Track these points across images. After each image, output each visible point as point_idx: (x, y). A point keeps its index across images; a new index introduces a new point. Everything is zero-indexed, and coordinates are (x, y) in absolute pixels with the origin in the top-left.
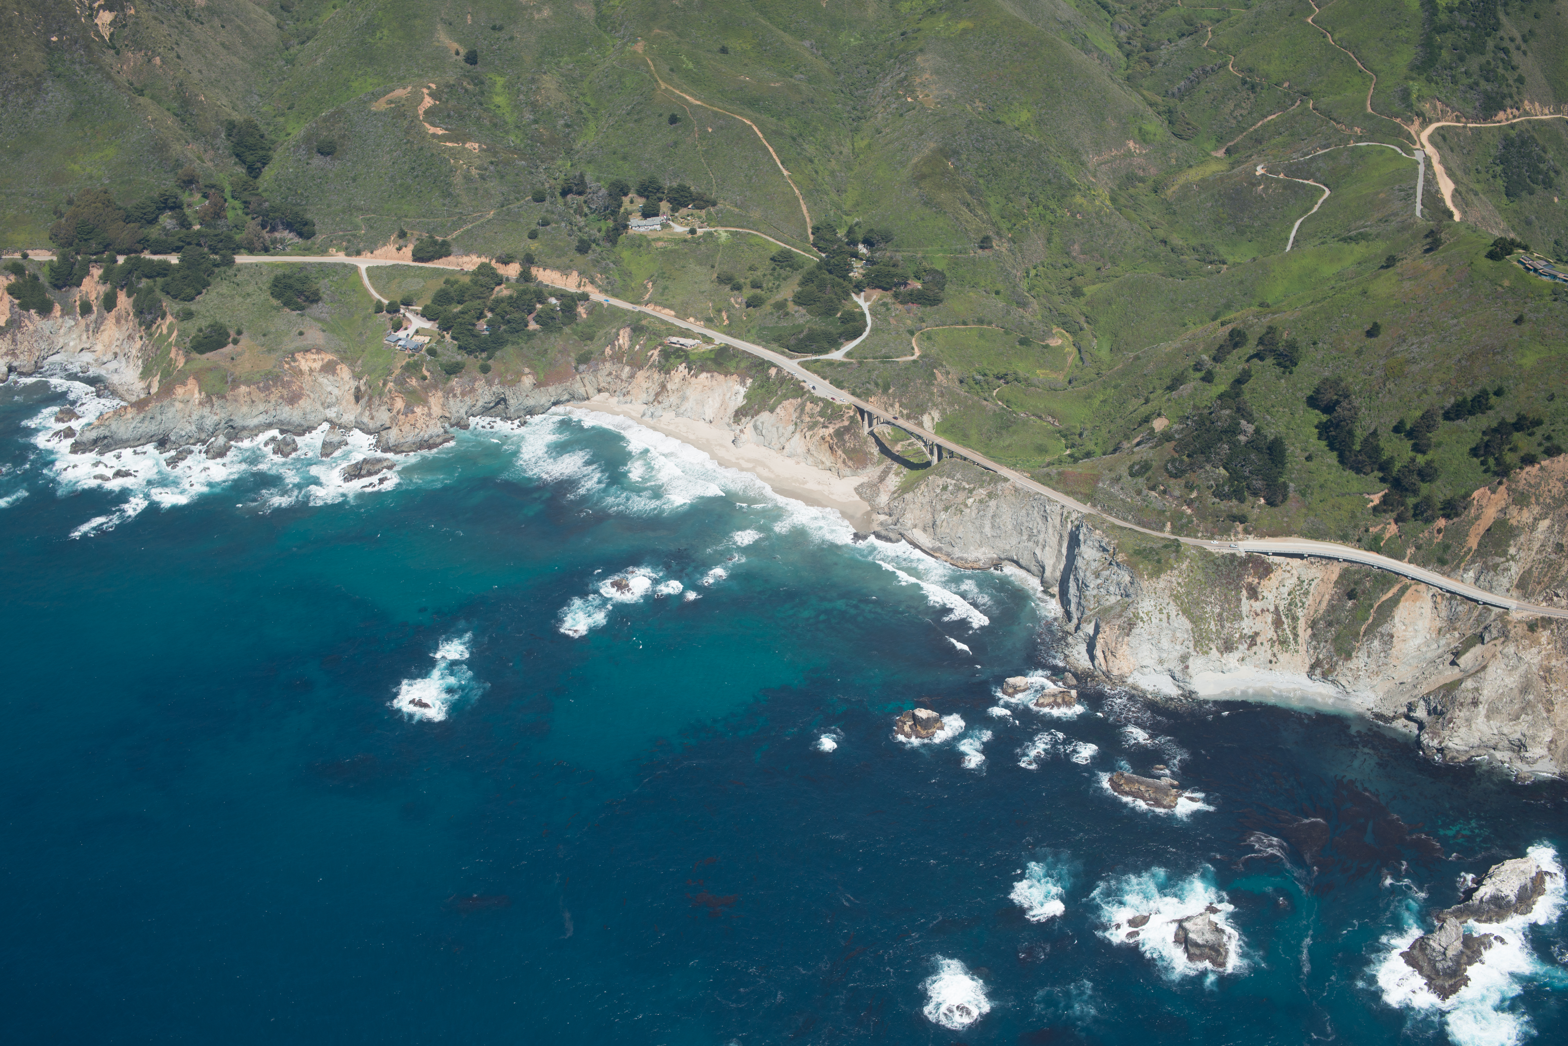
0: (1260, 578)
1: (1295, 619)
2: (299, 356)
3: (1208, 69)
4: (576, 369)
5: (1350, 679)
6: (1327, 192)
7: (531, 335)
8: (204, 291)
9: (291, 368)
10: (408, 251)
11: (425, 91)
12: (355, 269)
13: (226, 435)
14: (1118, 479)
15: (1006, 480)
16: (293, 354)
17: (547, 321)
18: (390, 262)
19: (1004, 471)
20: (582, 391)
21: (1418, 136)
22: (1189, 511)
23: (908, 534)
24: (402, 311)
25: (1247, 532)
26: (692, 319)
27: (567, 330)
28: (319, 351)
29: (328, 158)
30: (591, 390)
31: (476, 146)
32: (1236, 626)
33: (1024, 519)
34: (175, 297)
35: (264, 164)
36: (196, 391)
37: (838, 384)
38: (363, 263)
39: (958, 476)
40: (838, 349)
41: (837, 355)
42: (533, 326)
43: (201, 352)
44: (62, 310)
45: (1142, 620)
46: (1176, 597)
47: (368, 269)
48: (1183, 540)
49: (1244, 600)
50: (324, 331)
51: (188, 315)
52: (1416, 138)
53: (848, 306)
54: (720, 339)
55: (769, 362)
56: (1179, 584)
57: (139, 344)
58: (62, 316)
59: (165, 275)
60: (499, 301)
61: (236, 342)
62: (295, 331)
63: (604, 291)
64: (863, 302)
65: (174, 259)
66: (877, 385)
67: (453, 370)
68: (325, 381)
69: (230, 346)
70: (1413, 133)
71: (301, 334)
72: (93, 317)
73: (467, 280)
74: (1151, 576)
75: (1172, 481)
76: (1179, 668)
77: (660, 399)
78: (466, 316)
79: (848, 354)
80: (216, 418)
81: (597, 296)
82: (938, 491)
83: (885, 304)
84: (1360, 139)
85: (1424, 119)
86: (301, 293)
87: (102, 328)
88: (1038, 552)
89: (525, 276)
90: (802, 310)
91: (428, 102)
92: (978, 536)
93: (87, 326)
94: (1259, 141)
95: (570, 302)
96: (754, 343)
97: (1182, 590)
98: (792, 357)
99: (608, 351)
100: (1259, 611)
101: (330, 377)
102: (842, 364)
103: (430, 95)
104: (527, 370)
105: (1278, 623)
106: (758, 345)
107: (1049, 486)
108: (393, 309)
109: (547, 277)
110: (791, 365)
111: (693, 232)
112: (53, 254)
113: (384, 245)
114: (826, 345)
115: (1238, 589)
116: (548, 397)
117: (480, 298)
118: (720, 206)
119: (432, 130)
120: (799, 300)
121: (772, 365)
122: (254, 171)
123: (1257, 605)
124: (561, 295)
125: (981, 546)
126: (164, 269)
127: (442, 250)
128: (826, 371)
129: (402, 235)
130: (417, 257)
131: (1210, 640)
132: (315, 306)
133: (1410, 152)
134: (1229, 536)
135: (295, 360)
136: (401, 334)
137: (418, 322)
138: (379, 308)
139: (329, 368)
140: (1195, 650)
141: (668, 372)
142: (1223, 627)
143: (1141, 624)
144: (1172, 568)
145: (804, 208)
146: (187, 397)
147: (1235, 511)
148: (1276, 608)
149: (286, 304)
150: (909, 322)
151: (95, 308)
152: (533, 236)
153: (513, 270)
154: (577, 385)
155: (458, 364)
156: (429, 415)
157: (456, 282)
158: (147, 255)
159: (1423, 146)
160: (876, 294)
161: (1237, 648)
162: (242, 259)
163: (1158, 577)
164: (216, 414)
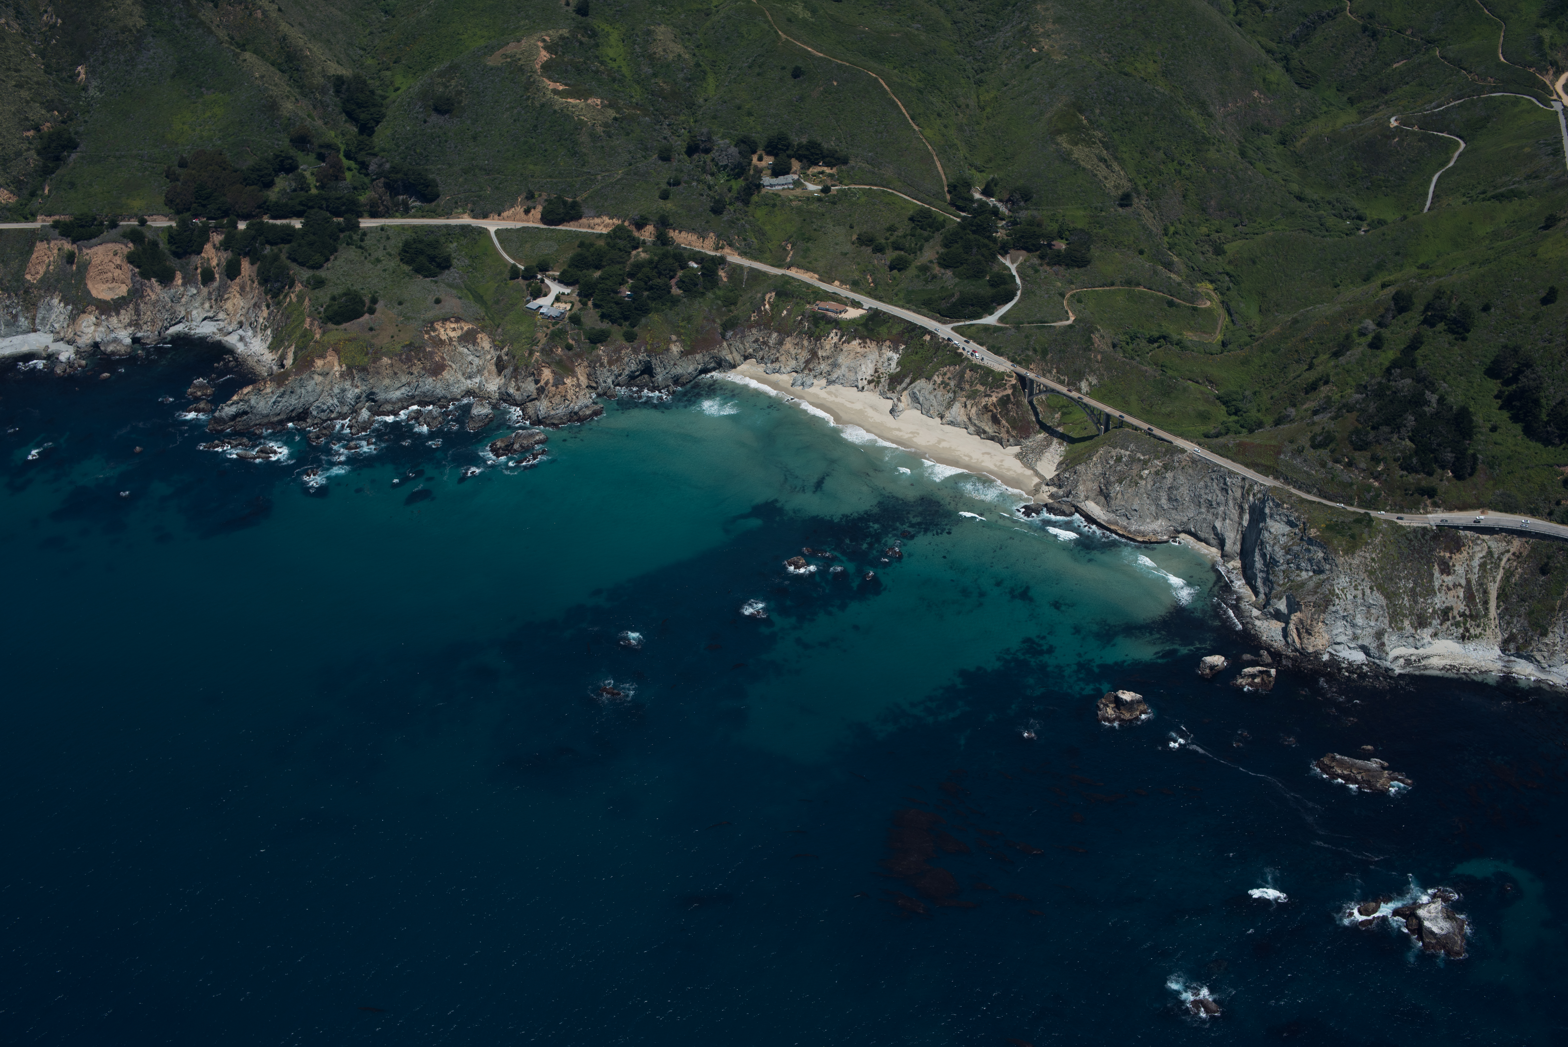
0: (1451, 553)
1: (1486, 592)
2: (438, 325)
3: (1324, 14)
4: (724, 337)
5: (1546, 654)
6: (1463, 145)
7: (675, 301)
8: (332, 258)
9: (431, 338)
10: (537, 213)
11: (540, 44)
12: (483, 232)
13: (370, 409)
14: (1300, 451)
15: (1183, 451)
16: (432, 323)
17: (690, 286)
18: (519, 225)
19: (1180, 442)
20: (729, 357)
21: (1553, 85)
22: (1376, 484)
23: (1082, 505)
24: (539, 277)
25: (1435, 505)
26: (837, 283)
27: (710, 295)
28: (458, 320)
29: (447, 116)
30: (738, 358)
31: (599, 102)
32: (1429, 601)
33: (1202, 492)
34: (302, 264)
35: (378, 123)
36: (336, 364)
37: (997, 351)
38: (492, 226)
39: (1132, 446)
40: (991, 314)
41: (991, 320)
42: (676, 291)
43: (338, 323)
44: (183, 278)
45: (1338, 597)
46: (1371, 573)
47: (497, 232)
48: (1373, 513)
49: (1437, 574)
50: (460, 298)
51: (319, 283)
52: (1552, 88)
53: (996, 268)
54: (869, 303)
55: (921, 327)
56: (1373, 560)
57: (265, 313)
58: (184, 284)
59: (289, 242)
60: (639, 266)
61: (372, 311)
62: (431, 299)
63: (743, 254)
64: (1011, 264)
65: (297, 224)
66: (1035, 350)
67: (597, 338)
68: (466, 350)
69: (367, 316)
70: (1548, 82)
71: (438, 301)
72: (216, 284)
73: (601, 243)
74: (1346, 553)
75: (1357, 454)
76: (1375, 645)
77: (811, 366)
78: (607, 282)
79: (1002, 319)
80: (357, 390)
81: (734, 258)
82: (1112, 462)
83: (1033, 267)
84: (1495, 89)
85: (1558, 68)
86: (432, 259)
87: (226, 296)
88: (1218, 524)
89: (662, 239)
90: (949, 273)
91: (544, 56)
92: (1153, 508)
93: (210, 293)
94: (1384, 91)
95: (710, 266)
96: (903, 307)
97: (1376, 566)
98: (944, 323)
99: (754, 317)
100: (1451, 585)
101: (471, 347)
102: (995, 329)
103: (545, 48)
104: (674, 337)
105: (1469, 597)
106: (908, 309)
107: (1227, 457)
108: (529, 275)
109: (684, 239)
110: (944, 331)
111: (826, 190)
112: (170, 220)
113: (512, 206)
114: (980, 310)
115: (1430, 564)
116: (696, 365)
117: (619, 263)
118: (852, 163)
119: (552, 85)
120: (945, 262)
121: (925, 331)
122: (366, 129)
123: (1449, 579)
124: (700, 258)
125: (1156, 518)
126: (288, 235)
127: (573, 213)
128: (983, 337)
129: (530, 196)
130: (544, 219)
131: (1405, 616)
132: (447, 272)
133: (1547, 103)
134: (1418, 509)
135: (435, 330)
136: (540, 301)
137: (556, 289)
138: (514, 274)
139: (468, 338)
140: (1390, 626)
141: (818, 339)
142: (1416, 602)
143: (1337, 601)
144: (1367, 544)
145: (938, 164)
146: (326, 369)
147: (1424, 483)
148: (1468, 581)
149: (418, 271)
150: (1059, 284)
151: (217, 276)
152: (665, 196)
153: (648, 234)
154: (724, 353)
155: (603, 331)
156: (579, 385)
157: (592, 245)
158: (266, 219)
159: (1560, 97)
160: (1022, 256)
161: (1430, 624)
162: (366, 223)
163: (1353, 553)
164: (357, 387)
